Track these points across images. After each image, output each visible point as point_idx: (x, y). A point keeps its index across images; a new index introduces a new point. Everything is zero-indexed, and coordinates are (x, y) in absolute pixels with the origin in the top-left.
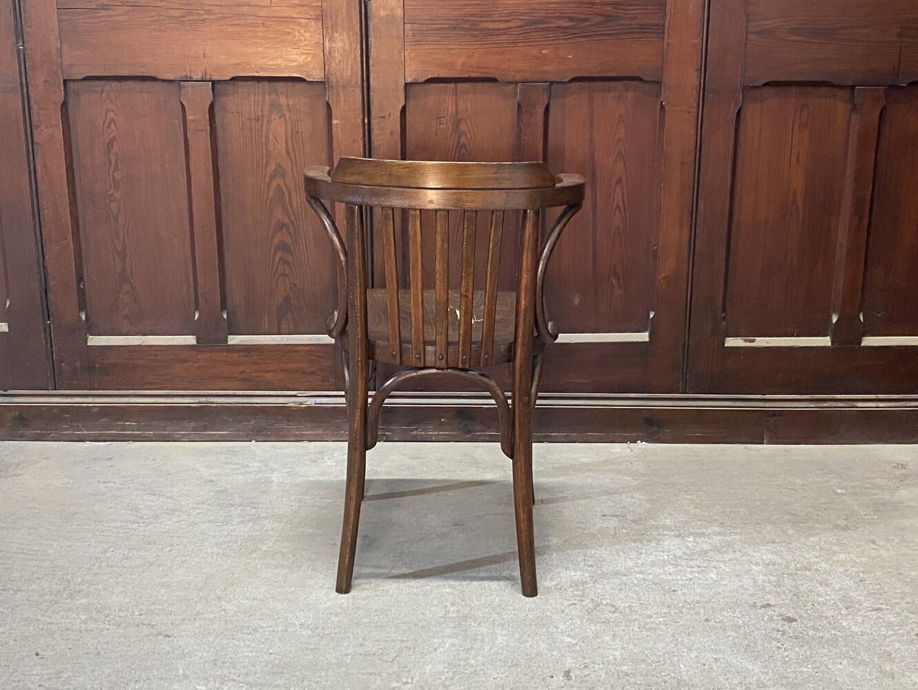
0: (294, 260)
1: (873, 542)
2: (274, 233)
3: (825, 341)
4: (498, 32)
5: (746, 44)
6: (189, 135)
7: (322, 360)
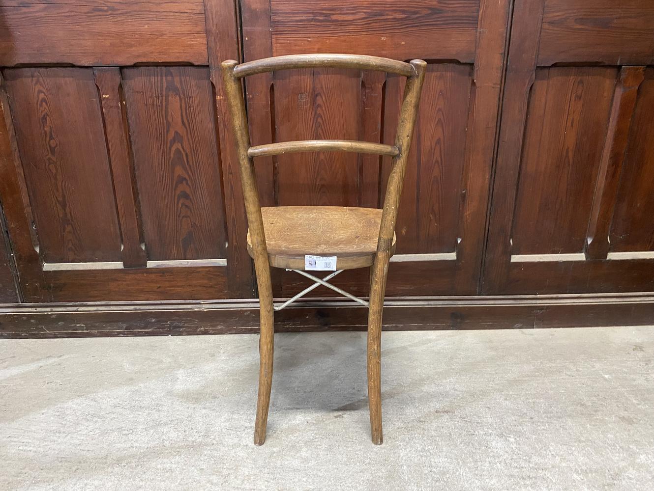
0: (193, 205)
2: (176, 186)
3: (581, 257)
4: (345, 23)
6: (104, 111)
7: (218, 278)
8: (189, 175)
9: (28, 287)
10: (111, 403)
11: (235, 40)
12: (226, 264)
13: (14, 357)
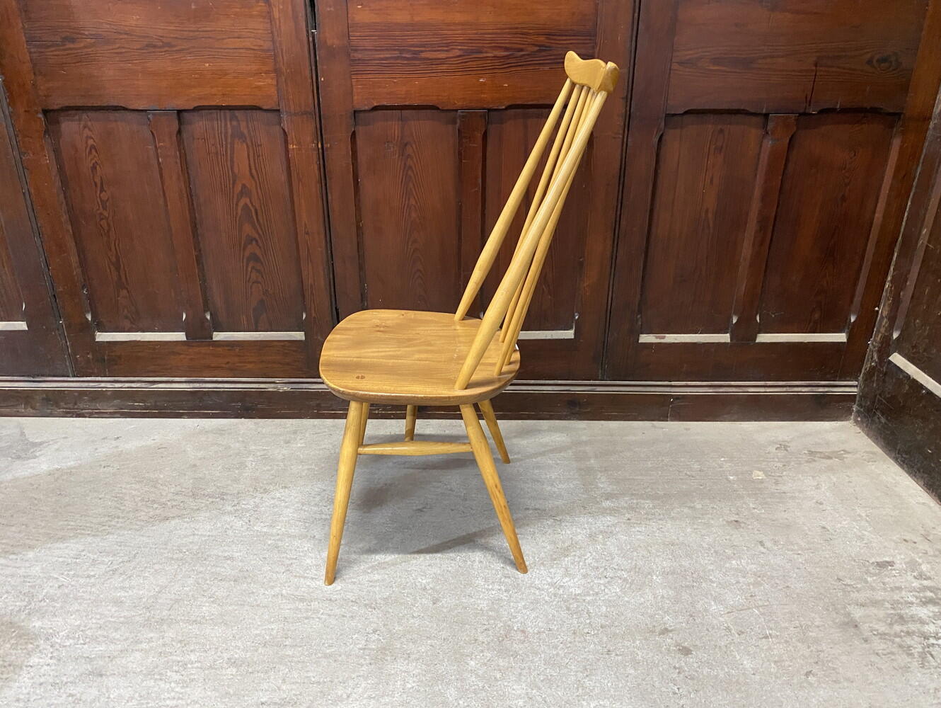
0: (264, 269)
1: (762, 543)
2: (245, 246)
3: (725, 338)
4: (438, 62)
5: (670, 73)
6: (160, 160)
7: (294, 353)
8: (259, 234)
9: (79, 359)
10: (172, 490)
11: (310, 81)
12: (304, 338)
13: (66, 438)
